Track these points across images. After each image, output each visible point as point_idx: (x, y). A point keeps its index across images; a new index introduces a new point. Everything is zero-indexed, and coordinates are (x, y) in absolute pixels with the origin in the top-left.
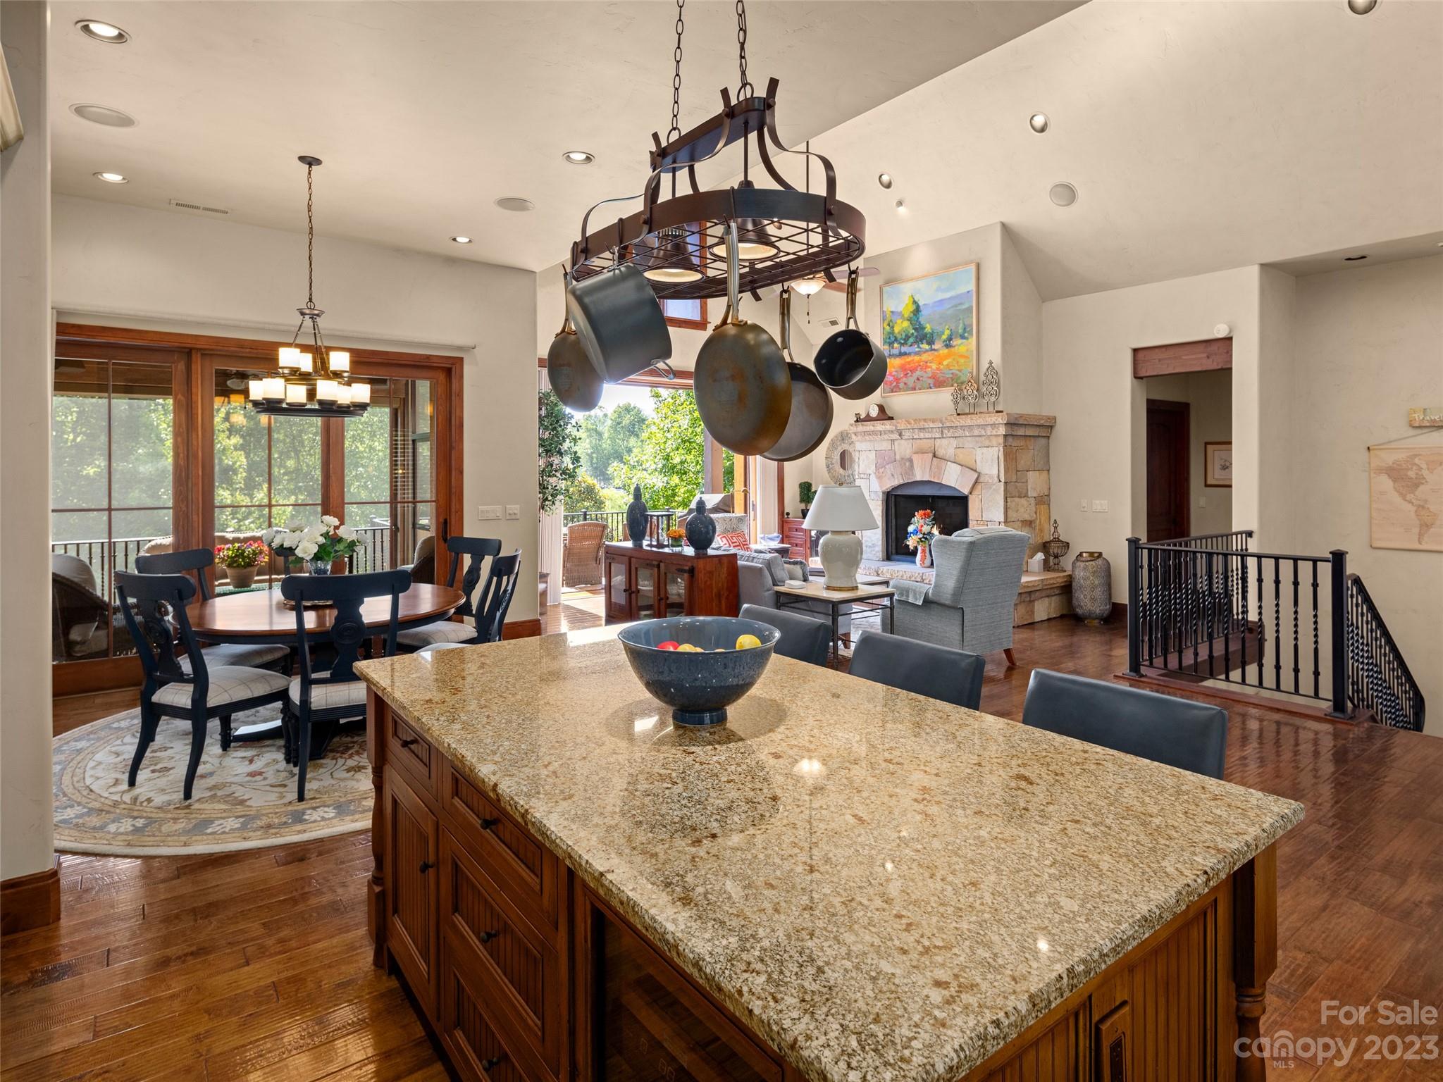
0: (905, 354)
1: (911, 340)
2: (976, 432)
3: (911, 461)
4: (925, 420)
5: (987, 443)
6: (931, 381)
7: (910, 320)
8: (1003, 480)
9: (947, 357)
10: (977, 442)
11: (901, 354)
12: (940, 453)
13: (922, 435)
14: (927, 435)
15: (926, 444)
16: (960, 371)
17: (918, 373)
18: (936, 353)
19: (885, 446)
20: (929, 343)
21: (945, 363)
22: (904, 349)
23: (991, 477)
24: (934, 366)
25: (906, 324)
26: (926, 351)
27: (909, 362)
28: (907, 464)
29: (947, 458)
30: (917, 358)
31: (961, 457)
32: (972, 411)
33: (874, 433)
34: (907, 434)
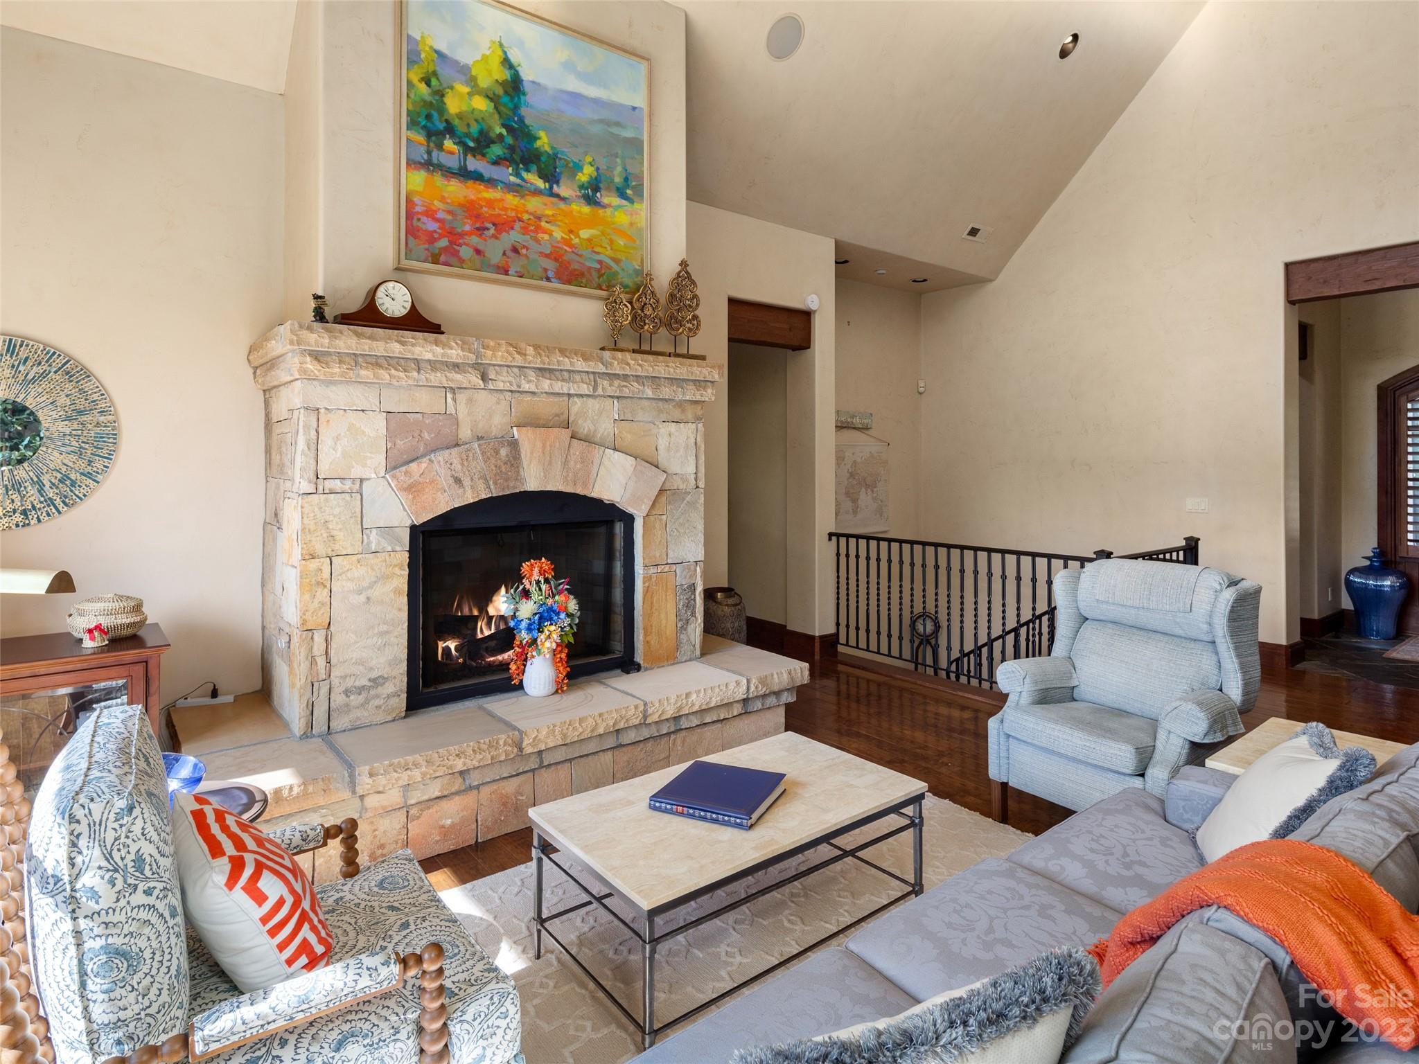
0: (478, 177)
1: (496, 150)
2: (666, 392)
3: (514, 445)
5: (677, 414)
6: (551, 265)
7: (492, 98)
8: (702, 484)
9: (589, 223)
10: (660, 411)
11: (464, 174)
12: (585, 427)
13: (546, 384)
14: (559, 387)
15: (546, 407)
16: (617, 261)
17: (515, 236)
18: (562, 205)
19: (426, 402)
20: (543, 176)
21: (585, 234)
22: (473, 164)
23: (684, 479)
24: (558, 234)
25: (481, 104)
26: (537, 192)
27: (490, 203)
28: (503, 452)
29: (597, 439)
30: (512, 200)
31: (628, 436)
32: (646, 347)
34: (503, 380)
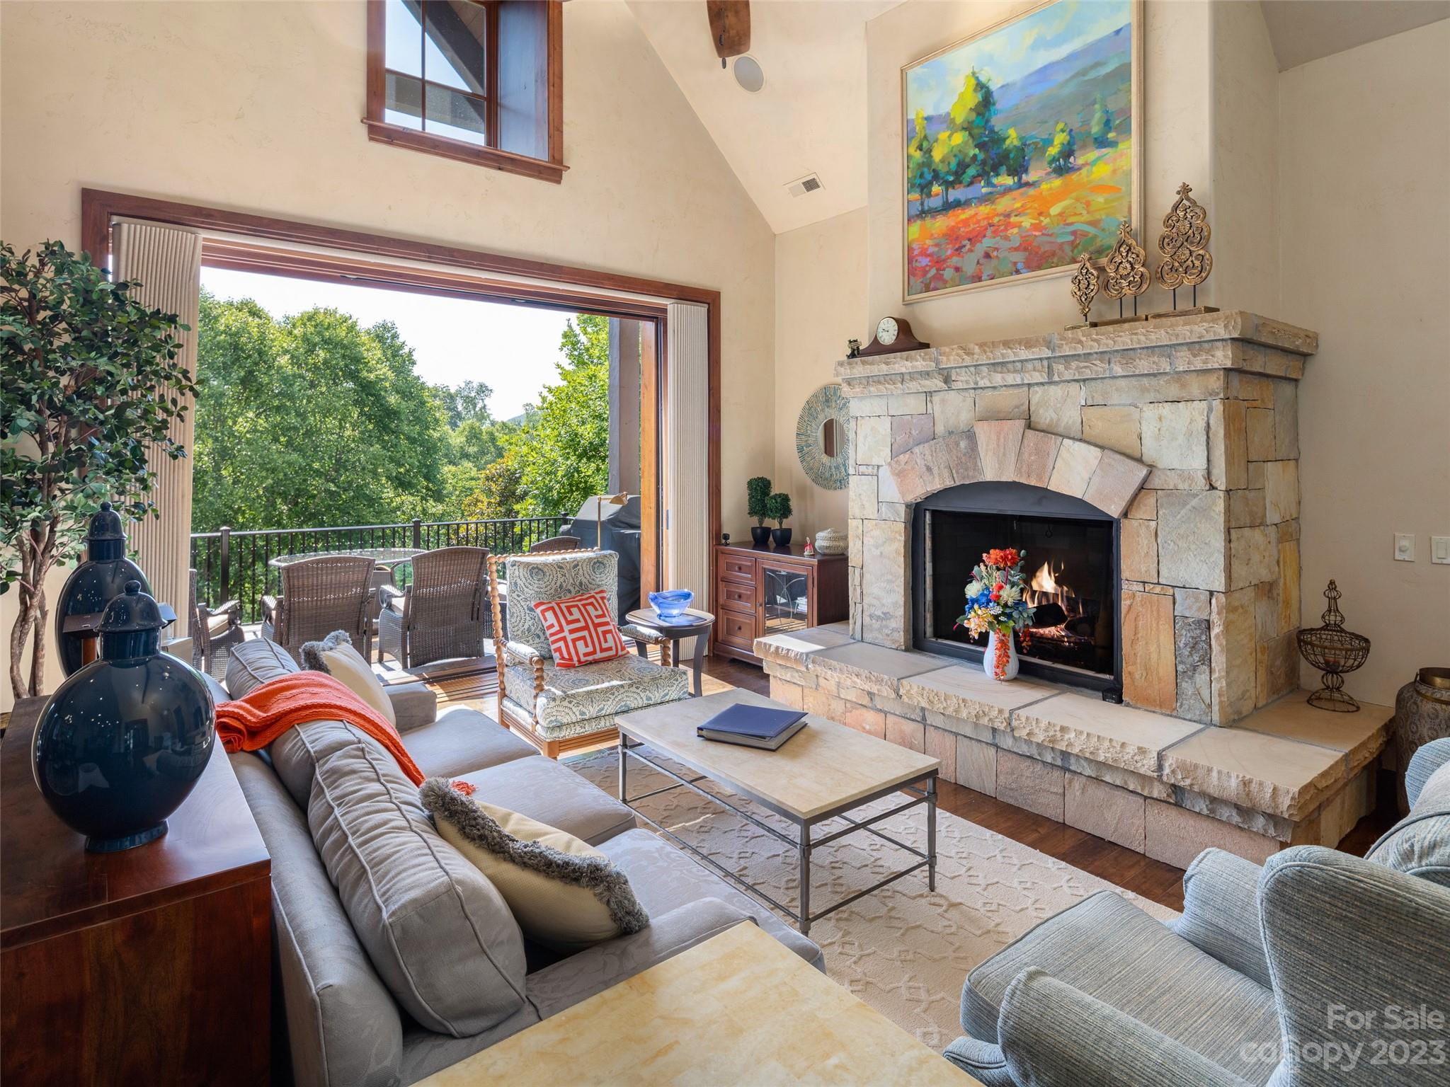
0: (958, 204)
1: (971, 171)
2: (1144, 365)
3: (970, 435)
4: (1006, 344)
5: (1174, 391)
6: (1019, 257)
7: (968, 128)
8: (1221, 483)
9: (1057, 197)
10: (1144, 390)
11: (948, 207)
12: (1044, 416)
13: (998, 379)
14: (1011, 379)
15: (1007, 400)
16: (1094, 223)
17: (987, 243)
18: (1031, 191)
19: (914, 405)
20: (1012, 172)
21: (1054, 211)
22: (954, 194)
23: (1185, 476)
24: (1027, 222)
25: (959, 138)
26: (1008, 190)
27: (966, 222)
28: (963, 444)
29: (1061, 430)
30: (984, 210)
31: (1099, 424)
32: (1128, 314)
33: (887, 379)
34: (962, 379)
